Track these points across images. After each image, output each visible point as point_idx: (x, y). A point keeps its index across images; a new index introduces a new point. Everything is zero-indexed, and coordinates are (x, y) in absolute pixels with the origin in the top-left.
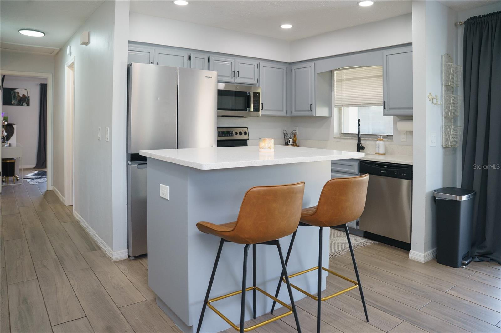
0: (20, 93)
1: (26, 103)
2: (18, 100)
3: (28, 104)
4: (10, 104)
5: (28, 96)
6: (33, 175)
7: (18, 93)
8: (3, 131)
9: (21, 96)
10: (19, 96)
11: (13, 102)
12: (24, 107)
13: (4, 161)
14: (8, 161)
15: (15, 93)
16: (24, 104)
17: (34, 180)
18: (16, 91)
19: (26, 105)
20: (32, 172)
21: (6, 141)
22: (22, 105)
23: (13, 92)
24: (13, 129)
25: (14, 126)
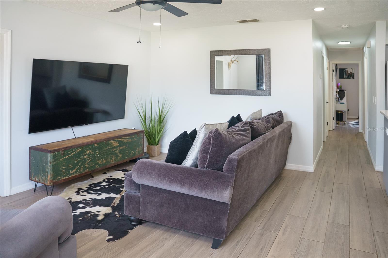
0: (348, 71)
1: (352, 77)
2: (347, 75)
3: (353, 78)
4: (343, 78)
5: (353, 73)
6: (355, 123)
7: (347, 71)
8: (336, 95)
9: (349, 73)
10: (348, 73)
11: (345, 76)
12: (351, 80)
13: (337, 112)
14: (339, 112)
15: (346, 71)
16: (351, 78)
17: (354, 126)
18: (346, 70)
19: (352, 78)
20: (355, 121)
21: (340, 100)
22: (350, 78)
23: (344, 71)
24: (344, 93)
25: (345, 92)
